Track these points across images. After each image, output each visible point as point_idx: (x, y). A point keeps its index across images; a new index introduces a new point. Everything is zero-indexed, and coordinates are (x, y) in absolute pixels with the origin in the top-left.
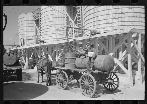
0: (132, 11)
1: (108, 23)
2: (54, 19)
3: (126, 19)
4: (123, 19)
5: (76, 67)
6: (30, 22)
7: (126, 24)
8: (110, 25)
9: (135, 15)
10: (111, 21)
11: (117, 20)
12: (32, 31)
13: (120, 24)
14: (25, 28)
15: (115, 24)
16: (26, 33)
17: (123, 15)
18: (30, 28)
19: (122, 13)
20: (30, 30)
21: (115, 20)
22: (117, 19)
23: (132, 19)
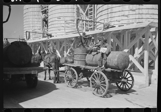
1: (123, 16)
2: (63, 11)
3: (145, 11)
4: (141, 12)
5: (86, 64)
6: (36, 13)
7: (144, 16)
8: (126, 18)
10: (127, 13)
11: (134, 13)
12: (39, 23)
13: (137, 16)
14: (31, 20)
15: (131, 17)
16: (31, 25)
17: (141, 7)
18: (36, 20)
20: (36, 23)
21: (131, 12)
22: (134, 10)
23: (151, 11)
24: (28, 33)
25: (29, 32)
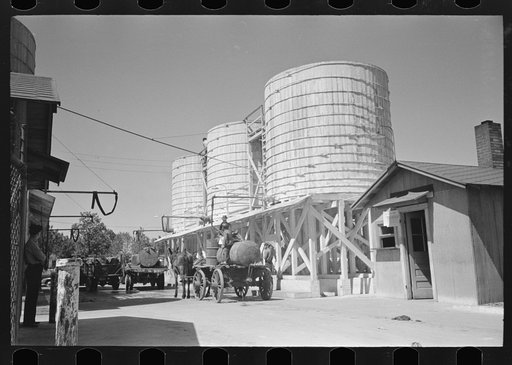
0: (328, 160)
1: (289, 184)
2: (228, 172)
3: (318, 176)
4: (312, 177)
7: (318, 184)
8: (293, 188)
9: (333, 167)
10: (293, 180)
11: (303, 179)
12: (198, 194)
13: (308, 185)
15: (299, 186)
17: (312, 170)
18: (193, 189)
19: (309, 166)
20: (193, 194)
21: (299, 179)
22: (302, 176)
23: (328, 176)
24: (165, 219)
25: (168, 218)
